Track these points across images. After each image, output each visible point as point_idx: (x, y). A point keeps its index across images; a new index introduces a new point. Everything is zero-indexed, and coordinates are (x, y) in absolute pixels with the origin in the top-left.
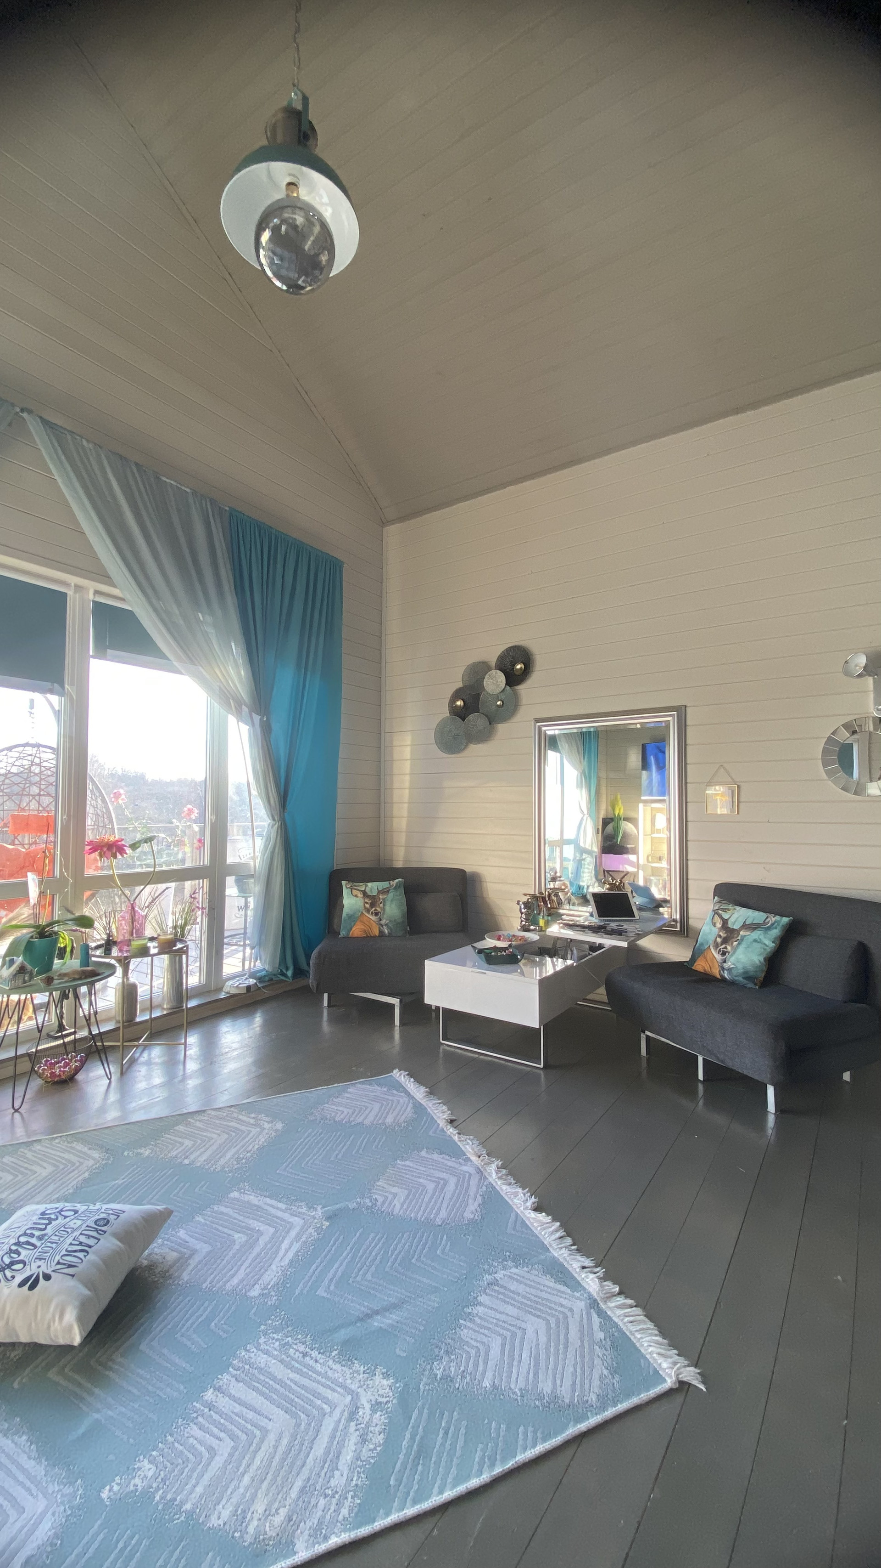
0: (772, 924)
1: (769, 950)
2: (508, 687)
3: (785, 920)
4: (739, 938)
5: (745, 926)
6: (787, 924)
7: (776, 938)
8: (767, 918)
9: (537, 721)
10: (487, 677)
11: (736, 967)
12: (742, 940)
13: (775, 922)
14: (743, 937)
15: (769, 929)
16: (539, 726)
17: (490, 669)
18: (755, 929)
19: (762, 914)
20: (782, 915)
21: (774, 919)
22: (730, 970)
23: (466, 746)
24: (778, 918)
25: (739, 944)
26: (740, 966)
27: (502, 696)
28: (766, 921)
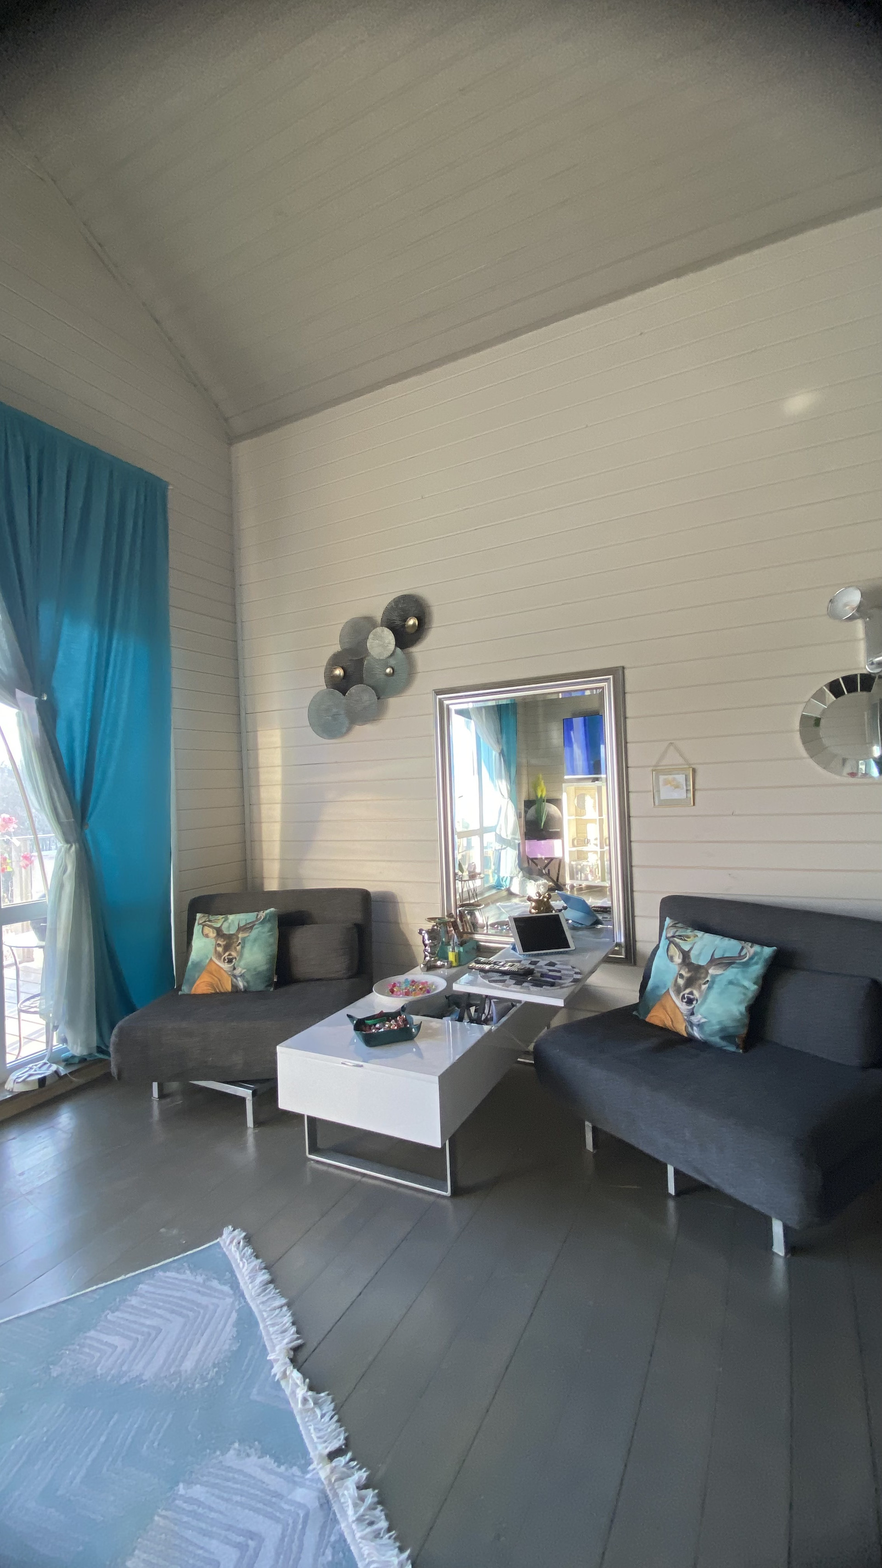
0: (751, 958)
1: (750, 995)
2: (398, 649)
3: (768, 951)
4: (708, 978)
5: (714, 961)
6: (770, 957)
7: (757, 978)
8: (743, 948)
9: (438, 692)
10: (371, 636)
11: (709, 1022)
12: (713, 982)
13: (755, 954)
14: (714, 977)
15: (746, 965)
16: (440, 699)
17: (375, 626)
18: (729, 964)
19: (733, 942)
20: (762, 944)
21: (752, 951)
22: (700, 1026)
23: (349, 730)
24: (757, 948)
25: (709, 988)
26: (714, 1021)
27: (392, 662)
28: (742, 954)
